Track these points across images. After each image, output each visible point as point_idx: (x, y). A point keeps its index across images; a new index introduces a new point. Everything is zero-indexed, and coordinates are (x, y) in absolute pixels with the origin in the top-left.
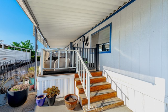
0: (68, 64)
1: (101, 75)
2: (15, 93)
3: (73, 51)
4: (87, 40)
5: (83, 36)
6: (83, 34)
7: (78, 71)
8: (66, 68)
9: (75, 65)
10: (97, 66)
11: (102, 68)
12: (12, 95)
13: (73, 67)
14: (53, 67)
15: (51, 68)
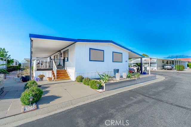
0: (49, 66)
1: (66, 71)
2: (26, 76)
3: (51, 60)
4: (62, 54)
5: (60, 51)
6: (60, 50)
7: (53, 69)
8: (48, 68)
9: (52, 67)
10: (64, 68)
11: (66, 68)
12: (25, 77)
13: (51, 68)
14: (41, 67)
15: (40, 68)
